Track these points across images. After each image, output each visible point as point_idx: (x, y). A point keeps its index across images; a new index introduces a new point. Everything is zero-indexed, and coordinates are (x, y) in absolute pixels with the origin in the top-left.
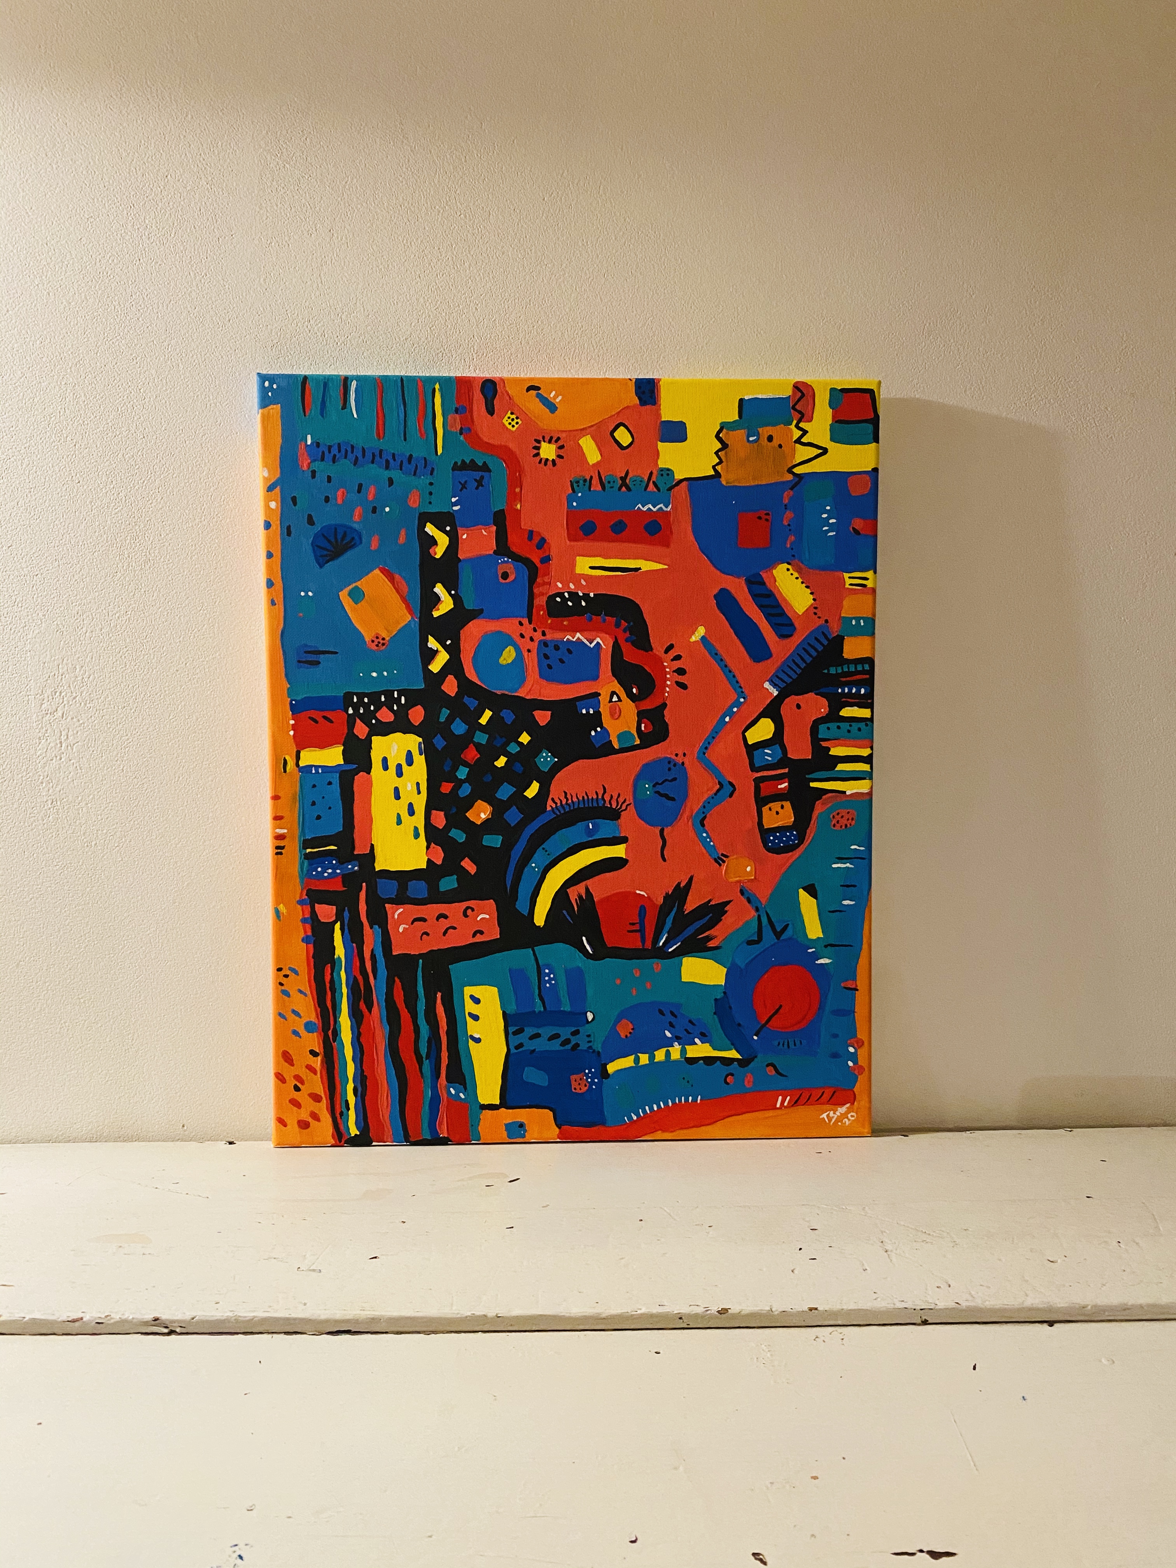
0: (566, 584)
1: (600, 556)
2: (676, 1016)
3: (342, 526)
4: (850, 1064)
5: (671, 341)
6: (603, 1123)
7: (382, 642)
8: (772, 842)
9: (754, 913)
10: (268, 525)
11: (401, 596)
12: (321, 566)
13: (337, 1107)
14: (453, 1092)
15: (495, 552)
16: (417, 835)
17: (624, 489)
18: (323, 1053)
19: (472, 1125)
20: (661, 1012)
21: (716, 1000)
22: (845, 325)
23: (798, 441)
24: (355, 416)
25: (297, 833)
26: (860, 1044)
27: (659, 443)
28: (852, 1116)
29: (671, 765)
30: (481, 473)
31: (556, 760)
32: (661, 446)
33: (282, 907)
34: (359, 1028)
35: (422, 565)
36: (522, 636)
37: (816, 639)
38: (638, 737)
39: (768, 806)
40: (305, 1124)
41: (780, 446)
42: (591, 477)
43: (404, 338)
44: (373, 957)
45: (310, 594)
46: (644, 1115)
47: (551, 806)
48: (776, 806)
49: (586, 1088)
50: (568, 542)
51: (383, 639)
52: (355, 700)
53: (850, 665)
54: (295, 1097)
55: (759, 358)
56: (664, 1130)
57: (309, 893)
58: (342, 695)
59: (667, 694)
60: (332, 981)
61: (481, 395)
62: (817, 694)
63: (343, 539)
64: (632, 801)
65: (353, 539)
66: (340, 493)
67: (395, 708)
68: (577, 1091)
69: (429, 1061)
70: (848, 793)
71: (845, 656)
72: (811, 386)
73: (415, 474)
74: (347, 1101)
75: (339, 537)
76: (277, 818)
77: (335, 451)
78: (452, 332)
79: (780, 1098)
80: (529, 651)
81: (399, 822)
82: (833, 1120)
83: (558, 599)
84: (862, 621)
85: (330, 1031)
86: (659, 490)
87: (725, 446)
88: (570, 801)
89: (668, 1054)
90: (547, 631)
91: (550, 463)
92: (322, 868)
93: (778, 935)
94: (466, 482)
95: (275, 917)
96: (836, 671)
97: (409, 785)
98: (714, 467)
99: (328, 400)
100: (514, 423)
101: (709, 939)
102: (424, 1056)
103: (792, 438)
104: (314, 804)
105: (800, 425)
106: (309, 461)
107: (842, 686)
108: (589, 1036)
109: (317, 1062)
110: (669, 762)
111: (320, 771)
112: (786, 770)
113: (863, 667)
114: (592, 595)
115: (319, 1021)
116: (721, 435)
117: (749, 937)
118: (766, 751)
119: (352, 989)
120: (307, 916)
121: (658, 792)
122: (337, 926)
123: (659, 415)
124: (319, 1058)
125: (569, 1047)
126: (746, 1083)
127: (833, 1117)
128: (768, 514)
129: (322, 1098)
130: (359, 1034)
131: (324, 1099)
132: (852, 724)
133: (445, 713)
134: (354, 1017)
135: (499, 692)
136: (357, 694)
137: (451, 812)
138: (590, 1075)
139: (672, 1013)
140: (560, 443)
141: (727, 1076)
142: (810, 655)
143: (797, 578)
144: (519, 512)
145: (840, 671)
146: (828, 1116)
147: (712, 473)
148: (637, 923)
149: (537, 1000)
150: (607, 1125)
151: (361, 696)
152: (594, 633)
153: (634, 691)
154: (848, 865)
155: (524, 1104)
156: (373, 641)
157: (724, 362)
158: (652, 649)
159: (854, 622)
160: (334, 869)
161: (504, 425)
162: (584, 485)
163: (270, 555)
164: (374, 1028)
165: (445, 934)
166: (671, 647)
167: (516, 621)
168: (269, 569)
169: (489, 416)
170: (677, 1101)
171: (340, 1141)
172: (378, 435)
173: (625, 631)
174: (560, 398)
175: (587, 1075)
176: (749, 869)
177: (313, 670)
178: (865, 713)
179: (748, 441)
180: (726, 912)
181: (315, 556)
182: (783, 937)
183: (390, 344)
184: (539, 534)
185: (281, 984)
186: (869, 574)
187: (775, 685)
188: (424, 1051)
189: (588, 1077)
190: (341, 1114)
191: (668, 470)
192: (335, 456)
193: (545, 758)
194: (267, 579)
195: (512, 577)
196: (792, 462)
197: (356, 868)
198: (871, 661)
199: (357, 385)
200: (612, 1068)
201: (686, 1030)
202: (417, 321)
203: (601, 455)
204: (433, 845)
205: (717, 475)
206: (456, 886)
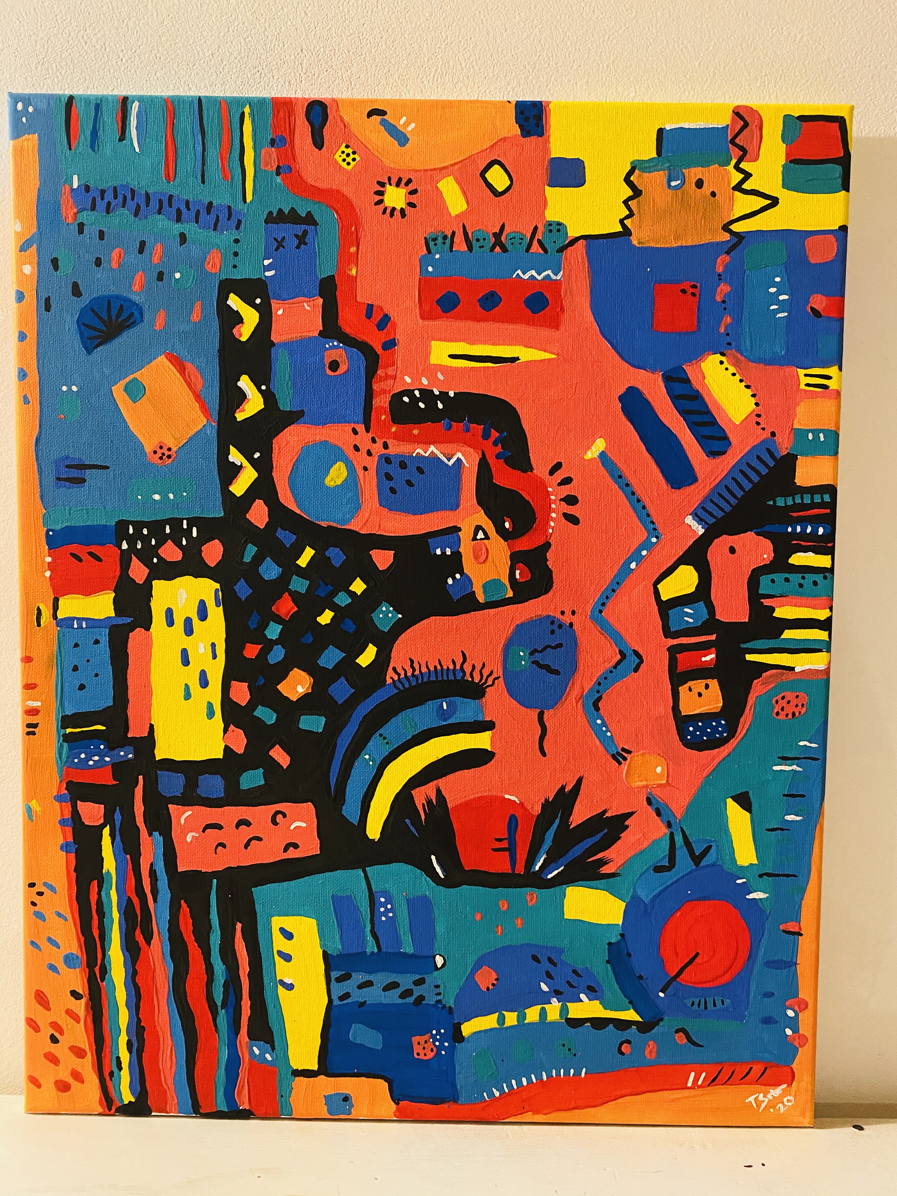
0: (416, 378)
1: (463, 341)
2: (555, 965)
3: (118, 297)
4: (789, 1032)
5: (566, 57)
6: (455, 1099)
7: (167, 453)
8: (692, 734)
9: (664, 830)
10: (20, 297)
11: (194, 392)
12: (89, 352)
13: (106, 1062)
14: (257, 1051)
15: (321, 334)
16: (211, 714)
17: (498, 249)
18: (87, 995)
19: (282, 1096)
20: (535, 958)
21: (610, 944)
22: (802, 37)
23: (738, 188)
24: (137, 150)
25: (55, 705)
26: (803, 1006)
27: (547, 187)
28: (788, 1101)
29: (555, 627)
30: (304, 227)
31: (400, 616)
32: (550, 192)
33: (34, 804)
34: (134, 964)
35: (222, 351)
36: (357, 448)
37: (758, 457)
38: (511, 588)
39: (686, 686)
40: (64, 1086)
41: (713, 194)
42: (454, 233)
43: (210, 52)
44: (153, 873)
45: (74, 388)
46: (509, 1091)
47: (391, 678)
48: (698, 685)
49: (433, 1054)
50: (421, 321)
51: (169, 449)
52: (131, 531)
53: (805, 496)
54: (52, 1051)
55: (684, 81)
56: (536, 1112)
57: (71, 786)
58: (114, 524)
59: (551, 531)
60: (100, 903)
61: (306, 122)
62: (757, 534)
63: (118, 315)
64: (501, 674)
65: (132, 315)
66: (115, 254)
67: (184, 542)
68: (420, 1057)
69: (226, 1011)
70: (797, 670)
71: (799, 481)
72: (757, 111)
73: (215, 229)
74: (118, 1058)
75: (114, 312)
76: (29, 687)
77: (109, 197)
78: (273, 45)
79: (693, 1074)
80: (365, 469)
81: (188, 695)
82: (763, 1106)
83: (406, 399)
84: (821, 435)
85: (98, 967)
86: (545, 250)
87: (637, 193)
88: (417, 672)
89: (543, 1013)
90: (390, 442)
91: (397, 214)
92: (86, 755)
93: (697, 859)
94: (284, 238)
95: (27, 818)
96: (786, 503)
97: (202, 646)
98: (622, 221)
99: (101, 129)
100: (349, 160)
101: (603, 862)
102: (219, 1004)
103: (729, 183)
104: (75, 669)
105: (740, 166)
106: (75, 210)
107: (794, 524)
108: (437, 987)
109: (80, 1007)
110: (552, 623)
111: (84, 626)
112: (713, 637)
113: (822, 498)
114: (451, 394)
115: (82, 954)
116: (632, 178)
117: (657, 862)
118: (686, 610)
119: (124, 914)
120: (68, 815)
121: (535, 662)
122: (106, 831)
123: (546, 149)
124: (83, 1001)
125: (411, 1000)
126: (647, 1052)
127: (763, 1101)
128: (694, 287)
129: (86, 1053)
130: (135, 973)
131: (89, 1054)
132: (805, 575)
133: (251, 551)
134: (128, 951)
135: (324, 524)
136: (133, 523)
137: (257, 685)
138: (438, 1037)
139: (550, 960)
140: (411, 187)
141: (621, 1044)
142: (750, 480)
143: (734, 375)
144: (353, 280)
145: (790, 502)
146: (756, 1099)
147: (619, 229)
148: (505, 839)
149: (369, 938)
150: (460, 1102)
151: (138, 525)
152: (454, 445)
153: (507, 525)
154: (795, 767)
155: (351, 1071)
156: (155, 452)
157: (637, 87)
158: (532, 469)
159: (810, 436)
160: (102, 757)
161: (336, 162)
162: (444, 243)
163: (22, 337)
164: (154, 964)
165: (246, 846)
166: (558, 466)
167: (348, 428)
168: (22, 355)
169: (317, 150)
170: (554, 1075)
171: (110, 1110)
172: (167, 176)
173: (495, 444)
174: (413, 125)
175: (433, 1037)
176: (659, 770)
177: (76, 491)
178: (823, 561)
179: (669, 186)
180: (627, 827)
181: (82, 337)
182: (703, 863)
183: (192, 60)
184: (381, 308)
185: (34, 904)
186: (832, 371)
187: (700, 520)
188: (219, 998)
189: (435, 1040)
190: (111, 1074)
191: (559, 224)
192: (109, 204)
193: (386, 614)
194: (19, 368)
195: (343, 368)
196: (729, 215)
197: (131, 756)
198: (832, 490)
199: (139, 107)
200: (468, 1029)
201: (568, 982)
202: (227, 30)
203: (467, 202)
204: (232, 727)
205: (626, 232)
206: (262, 782)
